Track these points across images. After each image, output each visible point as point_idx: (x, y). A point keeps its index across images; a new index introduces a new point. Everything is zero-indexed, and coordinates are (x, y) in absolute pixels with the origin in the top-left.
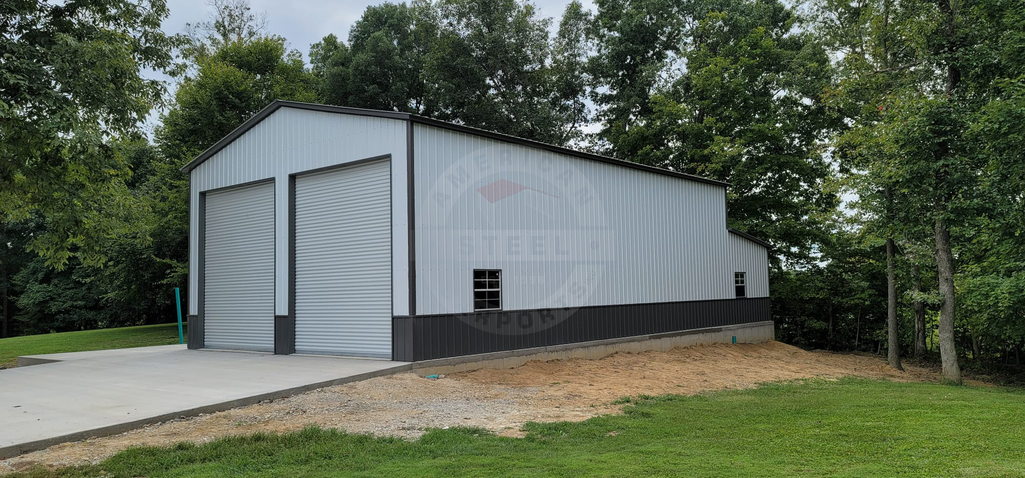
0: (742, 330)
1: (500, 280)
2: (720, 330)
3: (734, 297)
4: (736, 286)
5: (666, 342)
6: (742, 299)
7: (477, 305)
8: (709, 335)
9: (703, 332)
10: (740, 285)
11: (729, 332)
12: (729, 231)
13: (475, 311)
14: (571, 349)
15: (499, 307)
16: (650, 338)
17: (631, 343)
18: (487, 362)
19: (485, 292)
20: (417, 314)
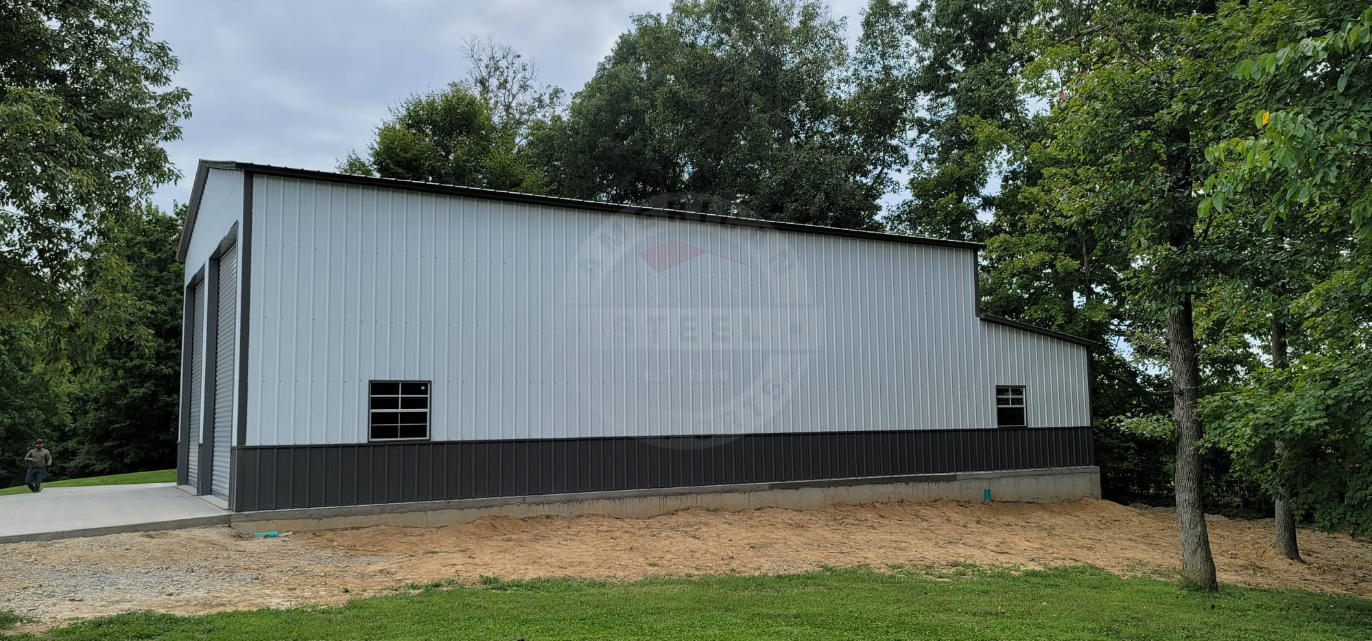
0: (1012, 480)
1: (428, 396)
2: (954, 478)
3: (992, 423)
4: (999, 410)
5: (813, 495)
6: (1016, 430)
7: (375, 432)
8: (925, 486)
9: (906, 481)
10: (1011, 406)
11: (973, 483)
12: (981, 319)
13: (369, 441)
14: (582, 501)
15: (426, 436)
16: (772, 488)
17: (724, 495)
18: (390, 516)
19: (397, 413)
20: (249, 443)
